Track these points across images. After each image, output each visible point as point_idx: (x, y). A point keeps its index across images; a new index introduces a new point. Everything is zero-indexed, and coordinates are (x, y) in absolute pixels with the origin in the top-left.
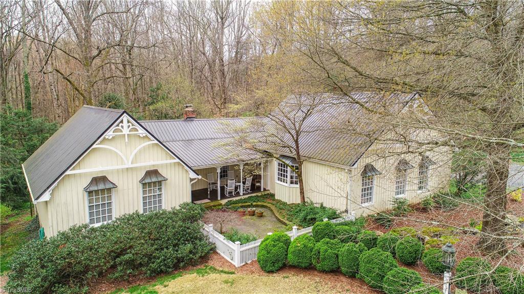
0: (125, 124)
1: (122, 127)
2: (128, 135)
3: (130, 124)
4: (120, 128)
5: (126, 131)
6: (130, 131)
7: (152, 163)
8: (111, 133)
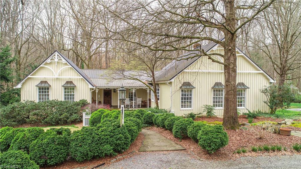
0: (56, 57)
1: (55, 58)
2: (57, 62)
3: (58, 57)
4: (54, 58)
5: (56, 60)
6: (58, 60)
7: (69, 77)
8: (49, 60)
